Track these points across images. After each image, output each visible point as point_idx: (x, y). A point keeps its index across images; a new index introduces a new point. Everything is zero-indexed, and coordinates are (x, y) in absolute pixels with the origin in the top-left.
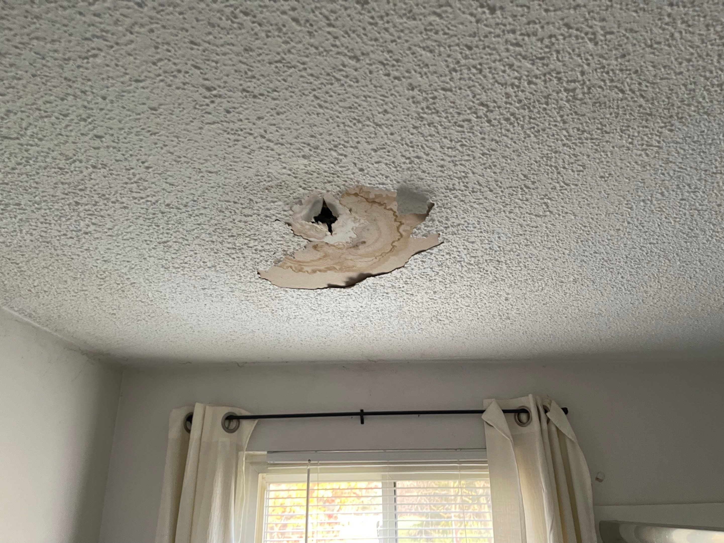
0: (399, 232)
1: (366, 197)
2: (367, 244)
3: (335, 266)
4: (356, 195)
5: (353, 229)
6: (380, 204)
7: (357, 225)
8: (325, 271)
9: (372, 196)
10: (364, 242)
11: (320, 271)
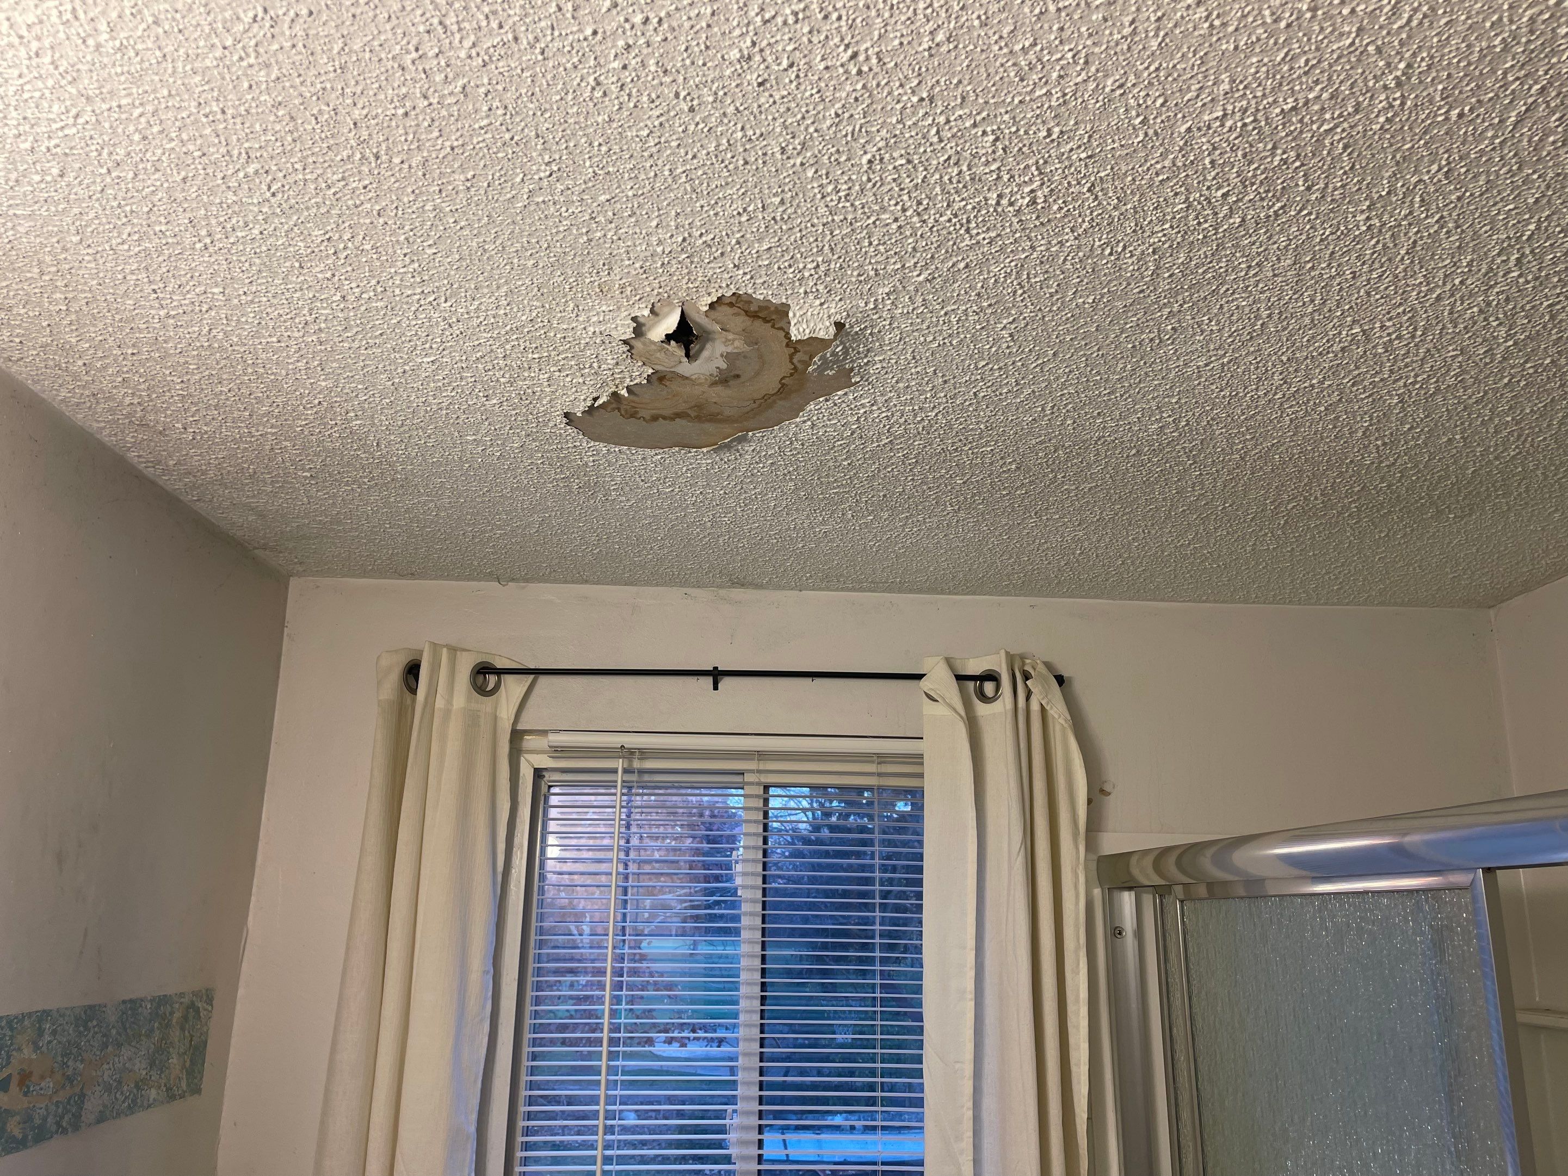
0: (793, 364)
1: (746, 308)
2: (742, 379)
3: (689, 412)
4: (731, 305)
5: (722, 355)
6: (766, 320)
7: (730, 349)
8: (672, 419)
9: (753, 308)
10: (738, 376)
11: (664, 418)
